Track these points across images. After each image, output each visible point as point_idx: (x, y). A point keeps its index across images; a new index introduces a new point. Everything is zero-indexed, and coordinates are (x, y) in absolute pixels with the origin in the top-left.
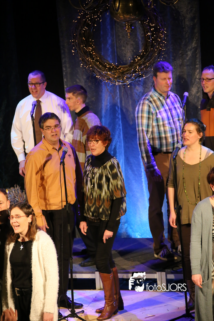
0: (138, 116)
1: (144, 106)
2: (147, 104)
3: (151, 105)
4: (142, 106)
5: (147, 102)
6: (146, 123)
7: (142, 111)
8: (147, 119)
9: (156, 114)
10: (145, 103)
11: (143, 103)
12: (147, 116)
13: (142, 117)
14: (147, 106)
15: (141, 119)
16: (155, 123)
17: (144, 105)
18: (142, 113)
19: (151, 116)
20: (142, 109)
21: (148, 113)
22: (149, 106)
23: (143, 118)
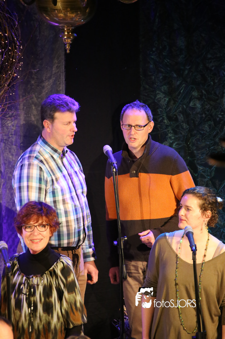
0: (22, 185)
1: (33, 169)
2: (38, 165)
3: (43, 167)
4: (29, 168)
5: (36, 162)
6: (35, 197)
7: (28, 177)
8: (38, 191)
9: (51, 183)
10: (33, 164)
11: (29, 165)
12: (38, 185)
13: (28, 187)
14: (37, 170)
15: (28, 191)
16: (50, 197)
17: (31, 167)
18: (28, 181)
19: (43, 186)
20: (28, 173)
21: (38, 181)
22: (41, 169)
23: (30, 189)
